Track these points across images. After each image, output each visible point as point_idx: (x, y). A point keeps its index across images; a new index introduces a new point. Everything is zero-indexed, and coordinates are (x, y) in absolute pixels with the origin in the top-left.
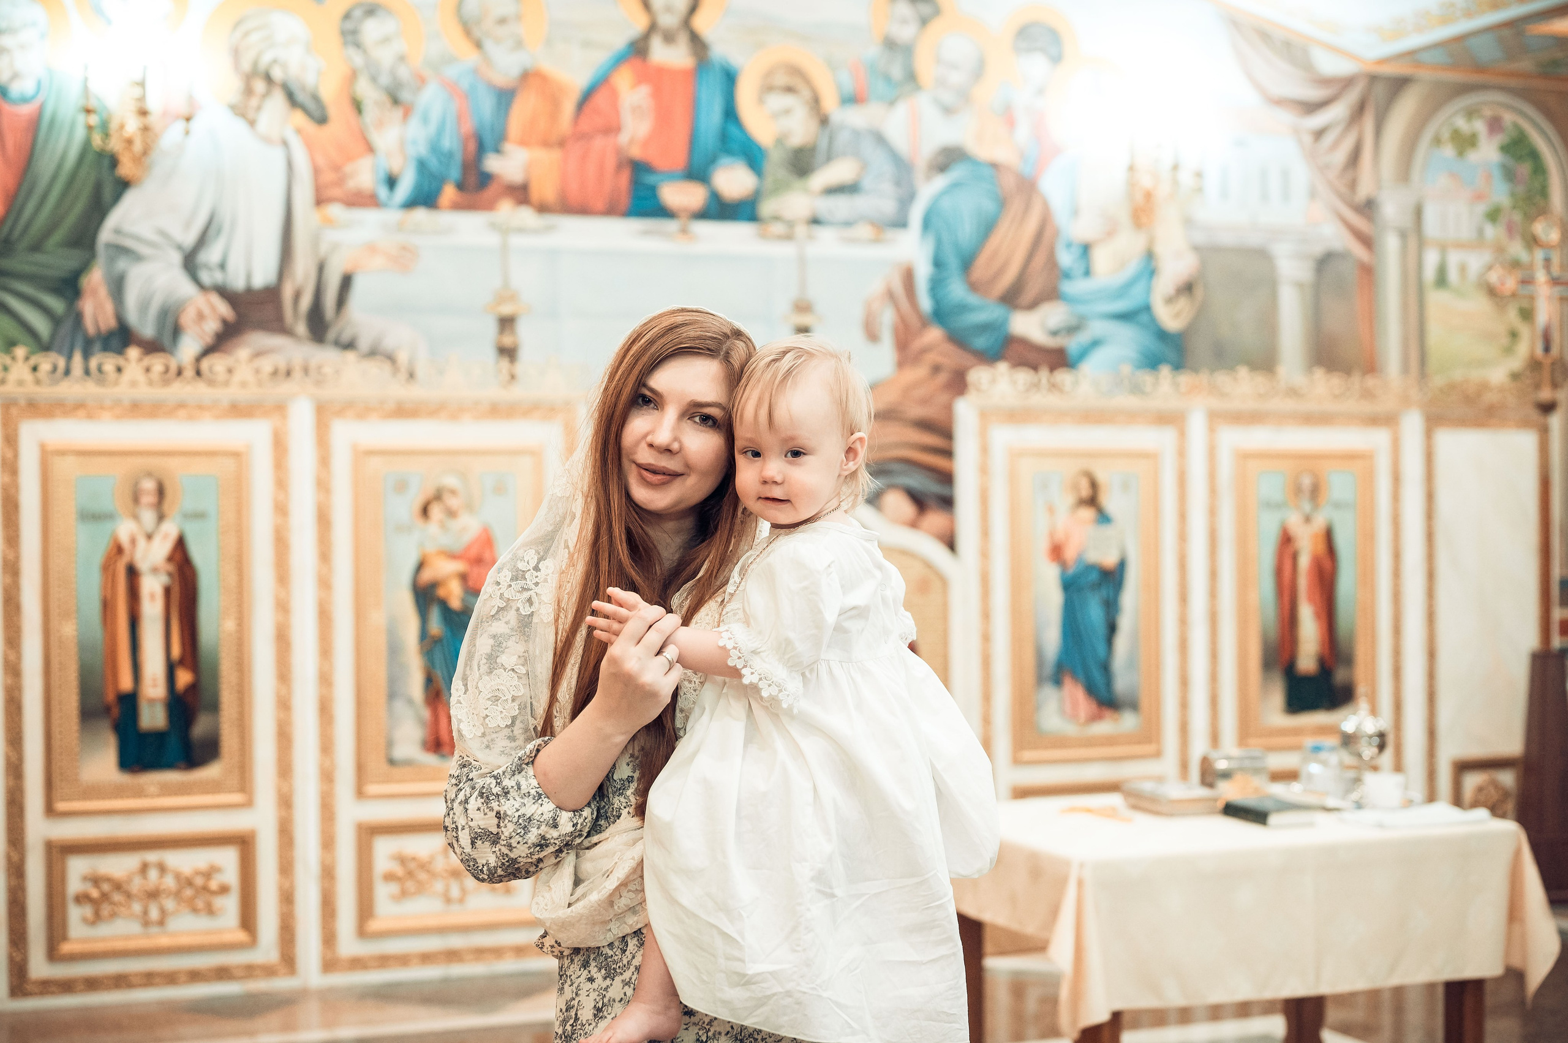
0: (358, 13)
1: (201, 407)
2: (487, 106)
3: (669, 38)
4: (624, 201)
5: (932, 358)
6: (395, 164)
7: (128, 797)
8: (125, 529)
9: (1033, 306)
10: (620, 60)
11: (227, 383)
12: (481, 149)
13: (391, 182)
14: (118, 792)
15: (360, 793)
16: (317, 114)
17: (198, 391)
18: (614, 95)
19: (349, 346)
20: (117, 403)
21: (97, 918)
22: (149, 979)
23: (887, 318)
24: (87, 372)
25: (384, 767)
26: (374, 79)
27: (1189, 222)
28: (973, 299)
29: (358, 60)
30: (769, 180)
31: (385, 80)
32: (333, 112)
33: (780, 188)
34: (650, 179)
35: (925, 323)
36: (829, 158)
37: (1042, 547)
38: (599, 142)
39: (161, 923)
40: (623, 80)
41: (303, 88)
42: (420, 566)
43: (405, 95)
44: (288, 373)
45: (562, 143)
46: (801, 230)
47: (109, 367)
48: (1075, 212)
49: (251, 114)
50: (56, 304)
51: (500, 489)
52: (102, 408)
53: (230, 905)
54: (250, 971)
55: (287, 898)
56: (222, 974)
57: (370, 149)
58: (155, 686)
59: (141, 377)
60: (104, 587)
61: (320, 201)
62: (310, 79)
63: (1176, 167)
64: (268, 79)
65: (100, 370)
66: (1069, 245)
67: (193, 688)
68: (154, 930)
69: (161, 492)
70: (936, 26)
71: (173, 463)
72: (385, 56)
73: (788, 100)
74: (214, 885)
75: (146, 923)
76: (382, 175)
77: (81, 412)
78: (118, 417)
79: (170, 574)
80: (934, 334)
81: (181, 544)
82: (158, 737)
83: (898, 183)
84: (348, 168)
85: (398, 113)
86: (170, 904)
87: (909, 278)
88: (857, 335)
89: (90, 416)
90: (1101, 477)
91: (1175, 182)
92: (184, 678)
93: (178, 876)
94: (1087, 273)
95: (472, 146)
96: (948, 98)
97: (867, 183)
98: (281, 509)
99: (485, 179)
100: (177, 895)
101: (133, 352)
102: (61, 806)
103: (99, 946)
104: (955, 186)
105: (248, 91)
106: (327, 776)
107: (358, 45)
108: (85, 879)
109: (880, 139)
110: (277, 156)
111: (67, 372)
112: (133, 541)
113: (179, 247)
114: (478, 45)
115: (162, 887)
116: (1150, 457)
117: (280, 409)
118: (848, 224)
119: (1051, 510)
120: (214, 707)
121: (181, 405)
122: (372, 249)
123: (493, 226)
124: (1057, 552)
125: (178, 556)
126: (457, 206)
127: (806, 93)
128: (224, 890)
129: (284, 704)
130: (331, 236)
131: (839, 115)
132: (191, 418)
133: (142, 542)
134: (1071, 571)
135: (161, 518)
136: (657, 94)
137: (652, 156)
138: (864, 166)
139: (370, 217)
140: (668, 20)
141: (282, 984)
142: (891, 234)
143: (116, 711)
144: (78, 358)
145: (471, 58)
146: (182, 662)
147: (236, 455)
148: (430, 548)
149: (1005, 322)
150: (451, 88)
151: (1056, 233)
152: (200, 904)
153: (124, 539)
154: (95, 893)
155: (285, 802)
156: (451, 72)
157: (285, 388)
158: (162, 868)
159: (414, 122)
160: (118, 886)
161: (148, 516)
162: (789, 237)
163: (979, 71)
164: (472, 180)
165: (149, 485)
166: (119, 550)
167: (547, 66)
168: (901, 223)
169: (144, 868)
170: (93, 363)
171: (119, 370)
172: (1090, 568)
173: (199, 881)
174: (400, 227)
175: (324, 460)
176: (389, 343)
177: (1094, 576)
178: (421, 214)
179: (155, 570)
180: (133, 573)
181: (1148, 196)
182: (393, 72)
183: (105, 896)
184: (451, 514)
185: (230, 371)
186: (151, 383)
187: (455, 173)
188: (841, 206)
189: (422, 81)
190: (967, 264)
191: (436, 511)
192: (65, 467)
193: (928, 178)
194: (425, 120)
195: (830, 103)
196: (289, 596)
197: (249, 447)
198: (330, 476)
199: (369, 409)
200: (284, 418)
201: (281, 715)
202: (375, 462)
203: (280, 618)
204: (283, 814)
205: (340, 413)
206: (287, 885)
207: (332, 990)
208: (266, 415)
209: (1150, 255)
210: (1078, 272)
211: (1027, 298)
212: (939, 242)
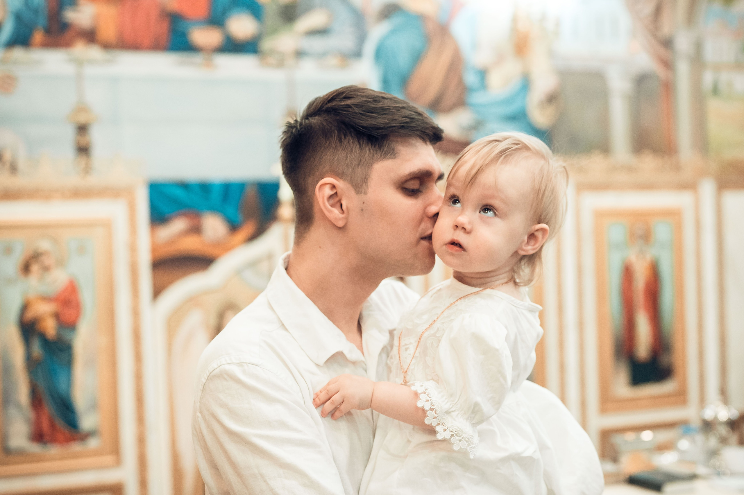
4: (165, 40)
9: (449, 110)
12: (61, 3)
25: (2, 455)
30: (267, 25)
34: (184, 26)
36: (307, 10)
42: (25, 307)
48: (476, 46)
51: (82, 250)
66: (472, 71)
83: (354, 26)
94: (483, 86)
95: (54, 3)
97: (335, 27)
99: (64, 27)
104: (398, 29)
118: (322, 56)
123: (71, 60)
126: (45, 45)
137: (184, 9)
138: (333, 14)
148: (32, 295)
151: (463, 61)
164: (55, 27)
168: (358, 54)
174: (4, 61)
178: (18, 52)
181: (525, 36)
184: (46, 269)
187: (43, 21)
188: (318, 44)
190: (403, 83)
191: (35, 268)
193: (377, 24)
209: (525, 76)
210: (477, 87)
211: (444, 104)
212: (387, 68)
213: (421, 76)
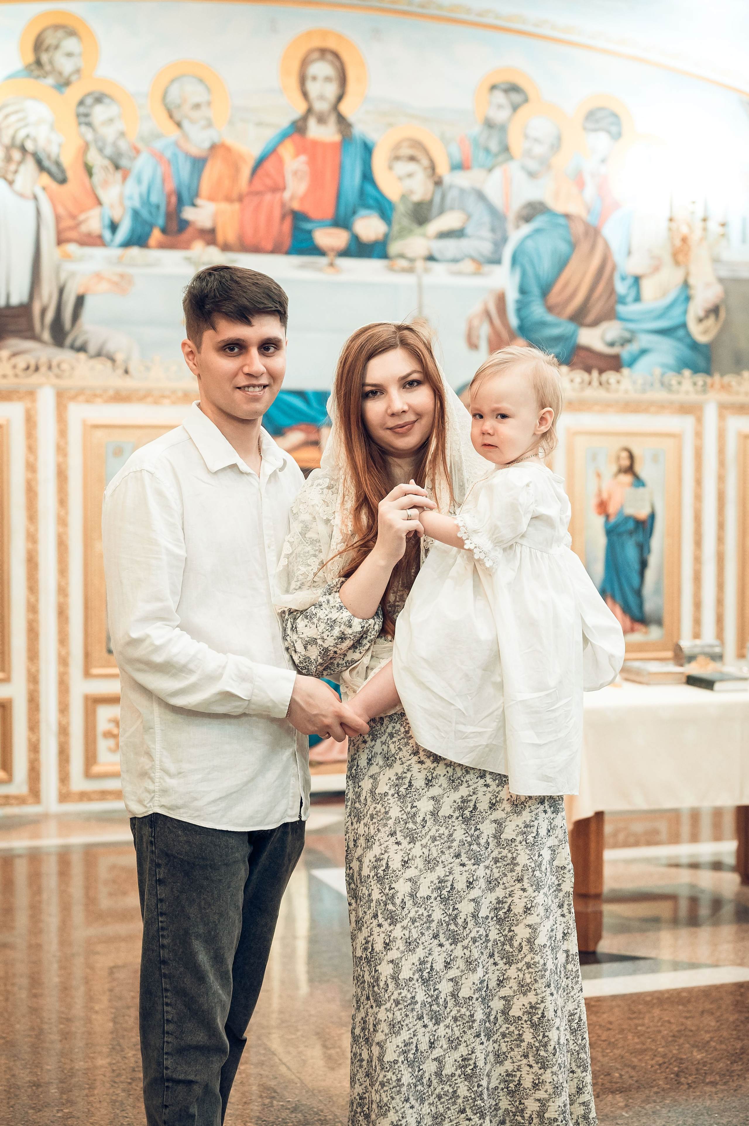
0: (89, 101)
2: (185, 170)
3: (321, 120)
4: (287, 242)
6: (116, 215)
10: (284, 137)
12: (180, 202)
13: (114, 227)
15: (87, 674)
16: (60, 177)
18: (281, 161)
19: (82, 349)
23: (484, 331)
25: (104, 654)
26: (101, 150)
27: (716, 261)
28: (549, 318)
29: (90, 136)
30: (396, 228)
31: (109, 151)
32: (70, 174)
33: (403, 233)
34: (308, 226)
35: (512, 336)
36: (442, 211)
37: (592, 502)
38: (268, 197)
40: (287, 151)
41: (49, 157)
43: (124, 162)
44: (37, 369)
45: (240, 199)
46: (420, 265)
48: (629, 253)
49: (10, 177)
54: (7, 800)
55: (34, 748)
57: (99, 203)
61: (60, 242)
62: (54, 150)
63: (705, 220)
64: (23, 149)
66: (623, 279)
70: (524, 110)
72: (109, 133)
73: (412, 167)
76: (107, 222)
80: (520, 344)
83: (493, 230)
84: (82, 217)
85: (119, 175)
87: (501, 300)
88: (462, 344)
91: (705, 229)
94: (638, 299)
95: (174, 200)
96: (533, 165)
97: (469, 231)
98: (31, 467)
99: (183, 225)
104: (538, 231)
105: (9, 159)
106: (64, 661)
107: (89, 124)
109: (481, 196)
110: (30, 207)
114: (179, 125)
116: (676, 436)
117: (31, 394)
118: (455, 260)
119: (599, 476)
122: (98, 276)
123: (188, 259)
124: (602, 507)
126: (162, 246)
127: (425, 162)
129: (33, 608)
130: (68, 267)
131: (449, 178)
134: (613, 520)
136: (312, 162)
137: (308, 208)
138: (469, 216)
139: (98, 252)
140: (321, 106)
141: (30, 810)
145: (174, 134)
149: (574, 335)
150: (159, 157)
151: (614, 268)
155: (33, 679)
156: (158, 145)
157: (35, 379)
159: (131, 182)
162: (411, 270)
163: (557, 145)
164: (174, 226)
167: (230, 141)
168: (495, 260)
172: (628, 518)
174: (120, 260)
175: (63, 432)
176: (111, 347)
177: (631, 525)
178: (135, 251)
181: (684, 240)
182: (115, 144)
187: (161, 221)
188: (450, 247)
189: (138, 151)
190: (545, 292)
193: (517, 227)
194: (139, 181)
195: (443, 169)
196: (37, 530)
197: (8, 421)
198: (66, 443)
199: (95, 396)
200: (34, 401)
201: (31, 616)
202: (99, 434)
203: (30, 546)
204: (32, 687)
205: (74, 398)
206: (34, 739)
207: (66, 814)
208: (20, 399)
209: (686, 285)
210: (630, 298)
211: (591, 317)
212: (524, 275)
213: (566, 285)
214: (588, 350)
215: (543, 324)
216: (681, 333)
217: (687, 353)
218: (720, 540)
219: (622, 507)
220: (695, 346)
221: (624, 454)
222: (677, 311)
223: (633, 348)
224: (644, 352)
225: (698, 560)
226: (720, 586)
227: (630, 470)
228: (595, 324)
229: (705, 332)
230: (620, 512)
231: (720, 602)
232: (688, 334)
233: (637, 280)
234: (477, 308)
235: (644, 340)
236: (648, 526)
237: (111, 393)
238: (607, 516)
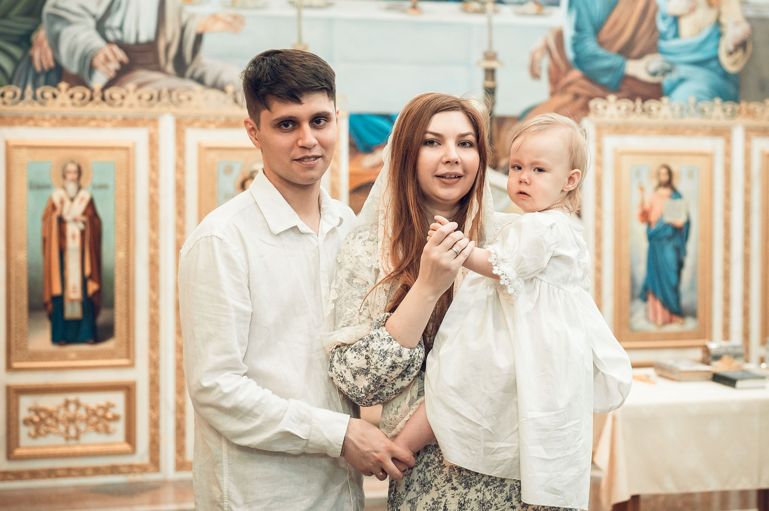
1: (105, 120)
5: (573, 89)
7: (57, 360)
8: (57, 195)
11: (121, 105)
14: (51, 356)
17: (104, 109)
19: (200, 80)
20: (53, 117)
21: (37, 434)
22: (69, 472)
23: (545, 63)
24: (35, 98)
28: (601, 52)
35: (569, 67)
37: (636, 212)
39: (77, 438)
44: (159, 98)
46: (490, 6)
47: (48, 95)
50: (17, 52)
52: (44, 120)
53: (119, 428)
54: (131, 469)
55: (155, 424)
56: (114, 470)
58: (74, 292)
59: (68, 101)
60: (44, 230)
65: (42, 96)
66: (664, 18)
67: (98, 293)
68: (72, 442)
69: (79, 172)
71: (87, 154)
74: (109, 415)
75: (67, 438)
77: (31, 122)
78: (53, 126)
79: (84, 223)
80: (576, 74)
81: (91, 204)
82: (77, 322)
86: (82, 427)
87: (559, 37)
88: (526, 74)
89: (36, 125)
90: (674, 168)
92: (92, 287)
93: (87, 409)
94: (677, 35)
98: (154, 183)
100: (87, 420)
101: (63, 86)
102: (16, 365)
103: (38, 451)
108: (30, 410)
111: (22, 97)
112: (62, 202)
113: (94, 16)
115: (78, 415)
116: (708, 156)
117: (154, 121)
118: (521, 3)
119: (642, 189)
120: (111, 305)
121: (93, 118)
122: (215, 17)
123: (292, 3)
124: (645, 216)
125: (90, 212)
128: (116, 418)
129: (154, 304)
132: (98, 126)
133: (67, 203)
134: (654, 227)
135: (79, 188)
141: (151, 477)
142: (547, 10)
143: (50, 307)
144: (29, 88)
146: (91, 277)
147: (127, 149)
149: (622, 66)
151: (656, 9)
152: (100, 426)
153: (57, 201)
154: (36, 419)
155: (154, 365)
157: (157, 109)
158: (78, 404)
160: (50, 415)
161: (72, 187)
162: (482, 12)
165: (72, 168)
166: (53, 207)
168: (555, 2)
169: (67, 404)
170: (39, 92)
171: (54, 96)
172: (667, 225)
173: (100, 412)
175: (181, 153)
177: (669, 231)
179: (75, 220)
180: (62, 222)
183: (42, 420)
185: (123, 97)
186: (74, 104)
190: (597, 30)
192: (21, 156)
196: (158, 237)
197: (134, 144)
198: (184, 163)
199: (209, 122)
200: (156, 127)
201: (153, 311)
202: (212, 155)
203: (153, 251)
204: (153, 372)
205: (191, 124)
206: (155, 416)
207: (181, 481)
208: (145, 125)
209: (718, 23)
210: (670, 35)
211: (636, 52)
212: (579, 16)
213: (616, 23)
214: (634, 79)
215: (595, 57)
216: (714, 64)
217: (718, 81)
218: (747, 244)
219: (662, 216)
220: (725, 75)
221: (664, 171)
222: (710, 46)
223: (673, 77)
224: (681, 81)
225: (727, 261)
226: (747, 283)
227: (669, 184)
228: (640, 56)
229: (735, 63)
230: (660, 220)
231: (746, 297)
232: (720, 65)
233: (676, 19)
234: (539, 43)
235: (682, 71)
236: (684, 231)
237: (223, 119)
238: (649, 224)
